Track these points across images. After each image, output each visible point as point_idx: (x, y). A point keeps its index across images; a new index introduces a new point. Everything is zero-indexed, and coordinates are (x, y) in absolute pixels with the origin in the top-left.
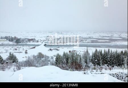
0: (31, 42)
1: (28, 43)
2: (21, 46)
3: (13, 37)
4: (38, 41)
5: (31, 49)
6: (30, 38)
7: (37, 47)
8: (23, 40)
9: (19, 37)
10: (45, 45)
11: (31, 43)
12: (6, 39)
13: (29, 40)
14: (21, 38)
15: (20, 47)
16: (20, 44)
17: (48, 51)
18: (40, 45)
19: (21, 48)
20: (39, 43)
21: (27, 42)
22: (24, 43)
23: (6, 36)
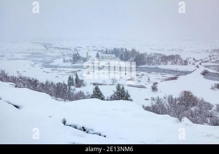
0: (169, 63)
1: (162, 66)
2: (143, 73)
3: (130, 49)
4: (186, 63)
5: (166, 80)
6: (167, 54)
7: (181, 78)
8: (150, 59)
9: (141, 52)
10: (205, 73)
11: (169, 66)
12: (114, 56)
13: (165, 59)
14: (146, 54)
15: (143, 75)
16: (144, 66)
17: (213, 88)
18: (190, 72)
19: (144, 77)
20: (189, 68)
21: (159, 64)
22: (151, 66)
23: (115, 49)
